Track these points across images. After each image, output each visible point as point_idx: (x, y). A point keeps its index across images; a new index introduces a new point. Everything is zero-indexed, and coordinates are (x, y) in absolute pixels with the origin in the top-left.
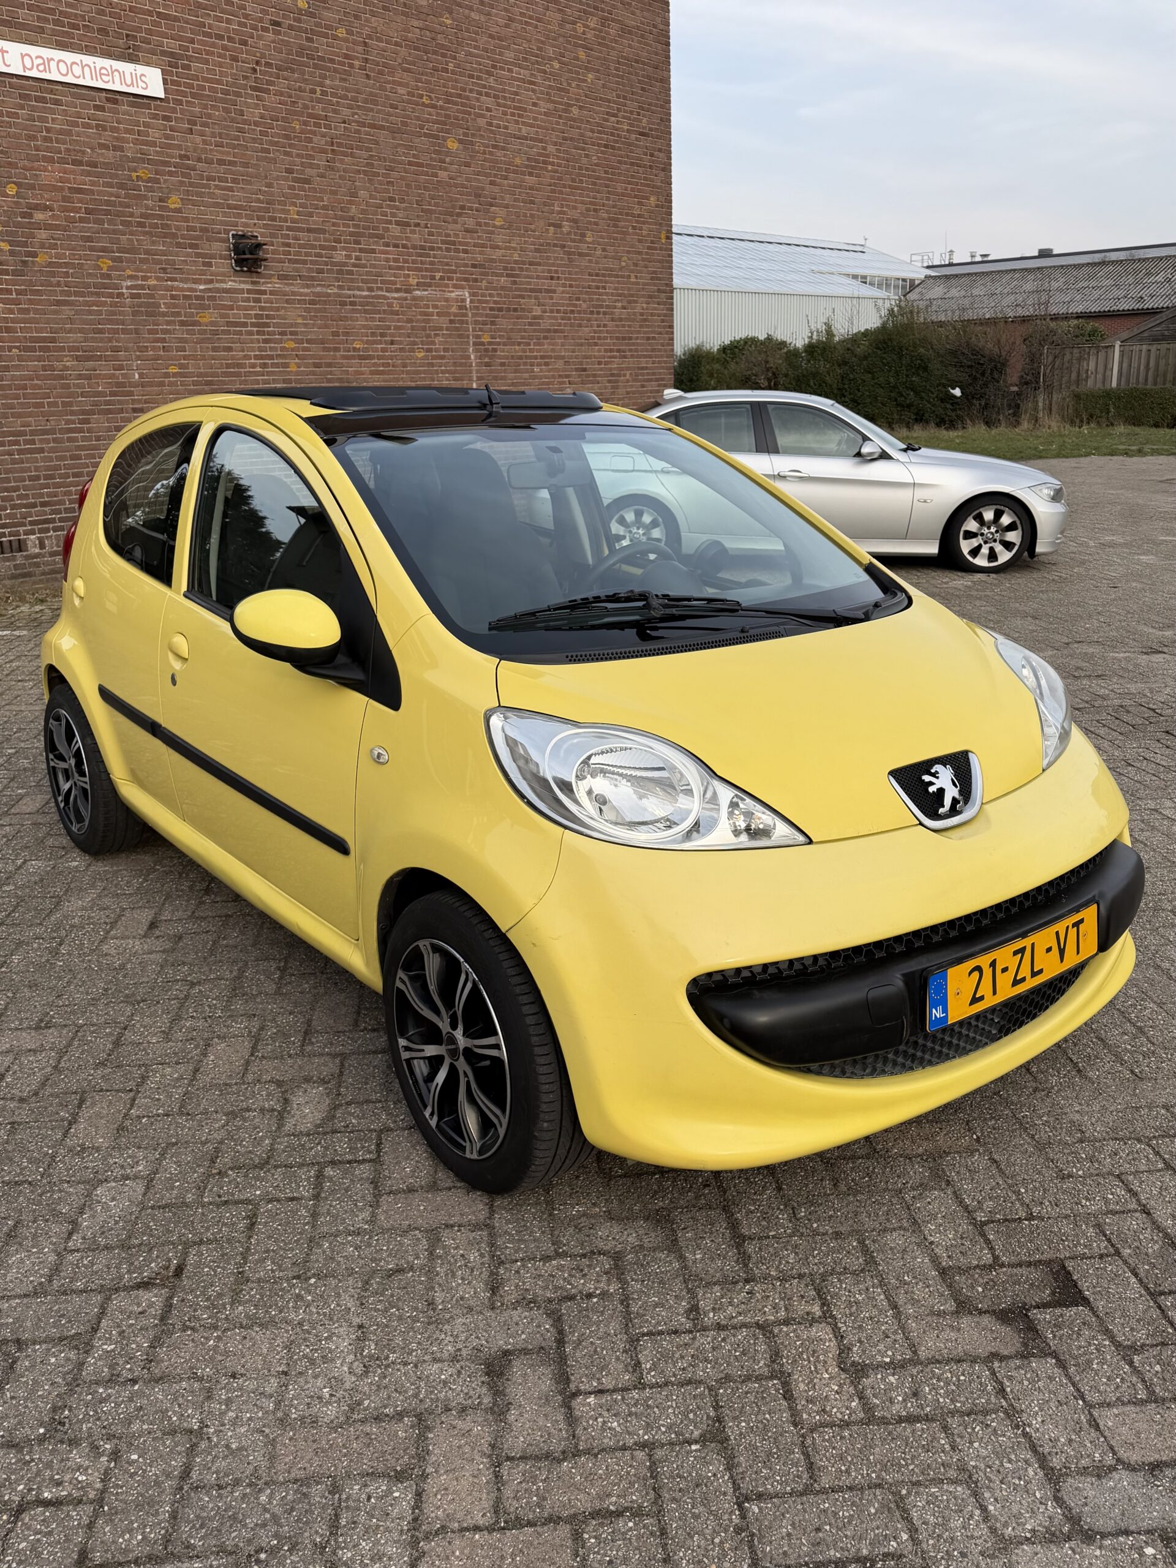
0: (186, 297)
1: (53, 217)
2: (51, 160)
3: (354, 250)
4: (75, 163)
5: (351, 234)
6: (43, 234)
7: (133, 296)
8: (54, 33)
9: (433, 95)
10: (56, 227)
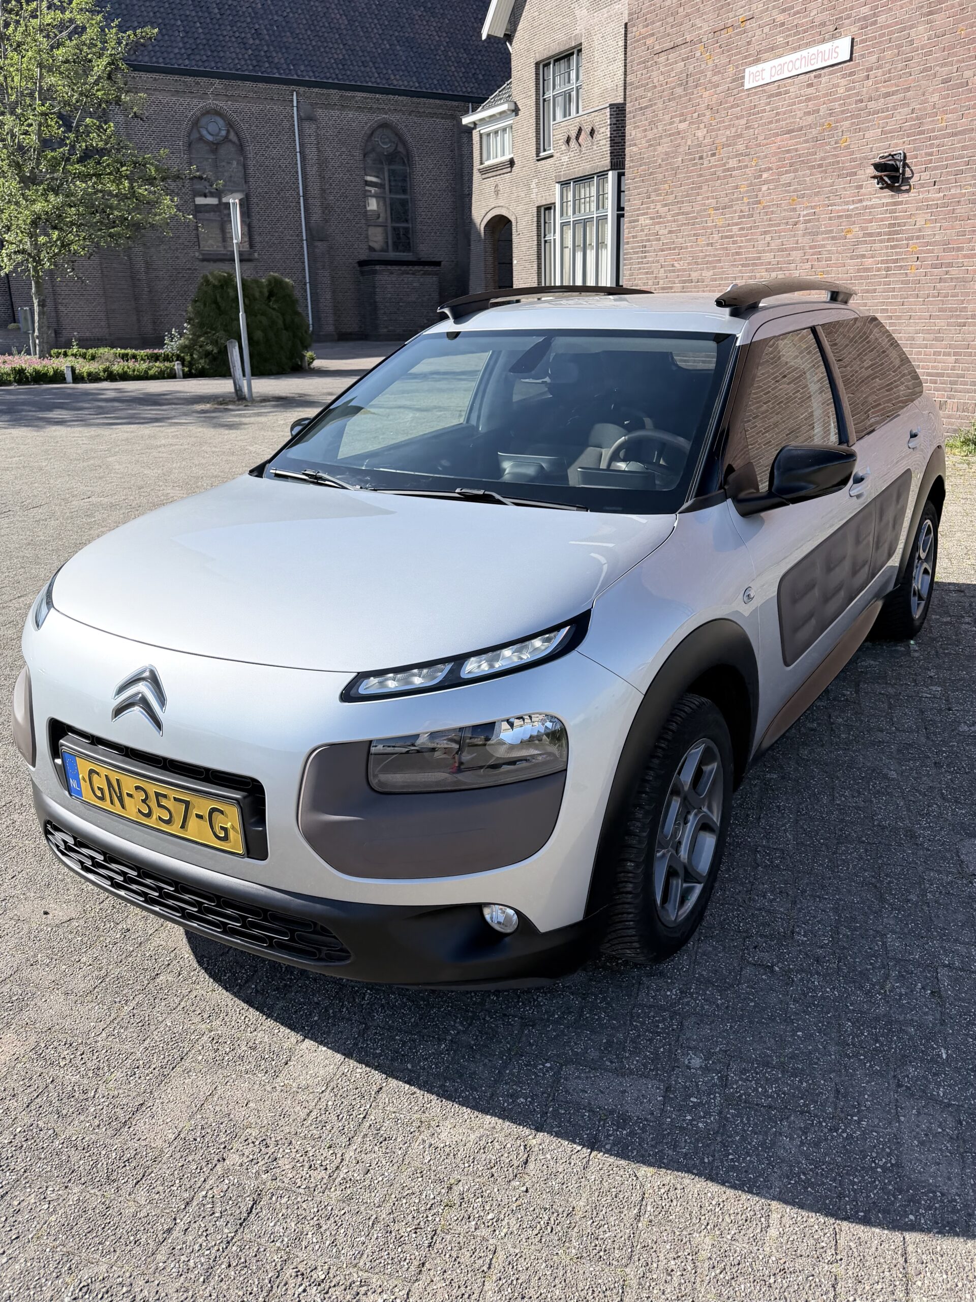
0: (840, 217)
1: (772, 175)
2: (777, 135)
6: (764, 188)
7: (806, 222)
8: (794, 42)
10: (773, 181)
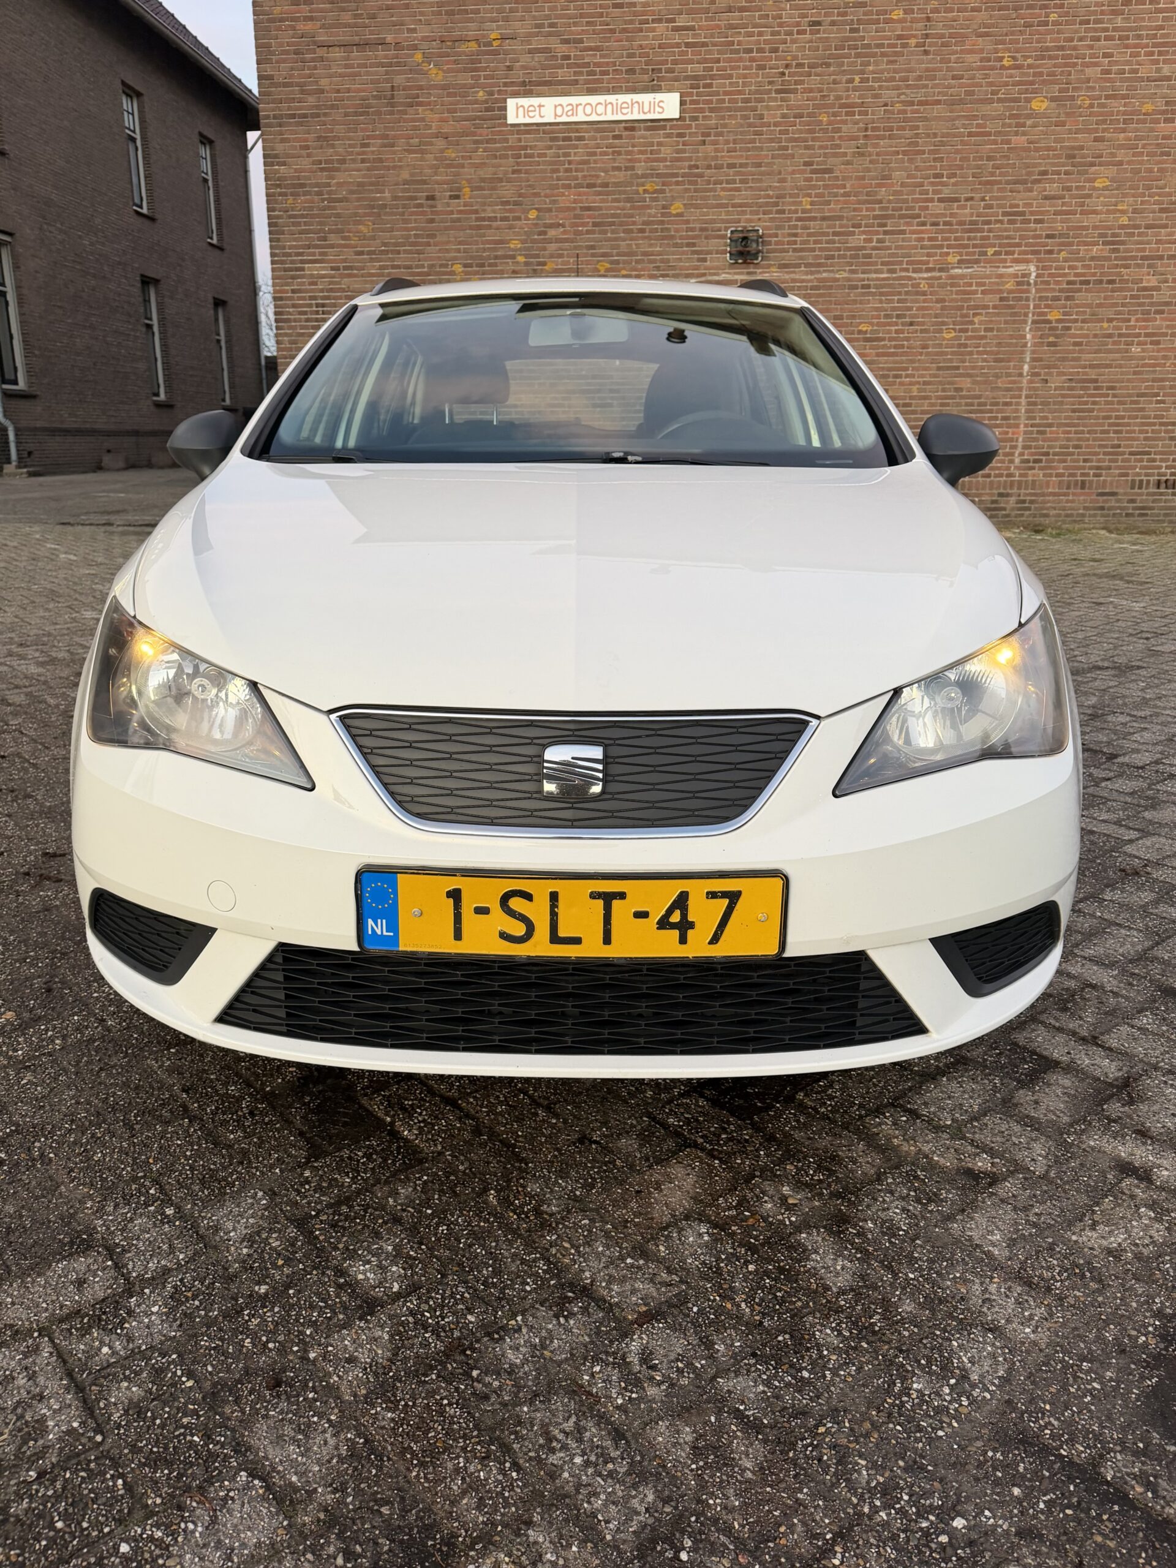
1: (564, 232)
3: (877, 233)
4: (589, 186)
5: (875, 217)
6: (552, 247)
8: (587, 82)
9: (1018, 55)
10: (566, 240)
